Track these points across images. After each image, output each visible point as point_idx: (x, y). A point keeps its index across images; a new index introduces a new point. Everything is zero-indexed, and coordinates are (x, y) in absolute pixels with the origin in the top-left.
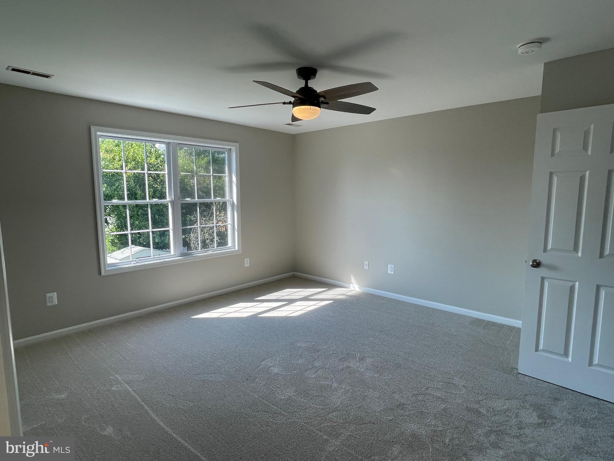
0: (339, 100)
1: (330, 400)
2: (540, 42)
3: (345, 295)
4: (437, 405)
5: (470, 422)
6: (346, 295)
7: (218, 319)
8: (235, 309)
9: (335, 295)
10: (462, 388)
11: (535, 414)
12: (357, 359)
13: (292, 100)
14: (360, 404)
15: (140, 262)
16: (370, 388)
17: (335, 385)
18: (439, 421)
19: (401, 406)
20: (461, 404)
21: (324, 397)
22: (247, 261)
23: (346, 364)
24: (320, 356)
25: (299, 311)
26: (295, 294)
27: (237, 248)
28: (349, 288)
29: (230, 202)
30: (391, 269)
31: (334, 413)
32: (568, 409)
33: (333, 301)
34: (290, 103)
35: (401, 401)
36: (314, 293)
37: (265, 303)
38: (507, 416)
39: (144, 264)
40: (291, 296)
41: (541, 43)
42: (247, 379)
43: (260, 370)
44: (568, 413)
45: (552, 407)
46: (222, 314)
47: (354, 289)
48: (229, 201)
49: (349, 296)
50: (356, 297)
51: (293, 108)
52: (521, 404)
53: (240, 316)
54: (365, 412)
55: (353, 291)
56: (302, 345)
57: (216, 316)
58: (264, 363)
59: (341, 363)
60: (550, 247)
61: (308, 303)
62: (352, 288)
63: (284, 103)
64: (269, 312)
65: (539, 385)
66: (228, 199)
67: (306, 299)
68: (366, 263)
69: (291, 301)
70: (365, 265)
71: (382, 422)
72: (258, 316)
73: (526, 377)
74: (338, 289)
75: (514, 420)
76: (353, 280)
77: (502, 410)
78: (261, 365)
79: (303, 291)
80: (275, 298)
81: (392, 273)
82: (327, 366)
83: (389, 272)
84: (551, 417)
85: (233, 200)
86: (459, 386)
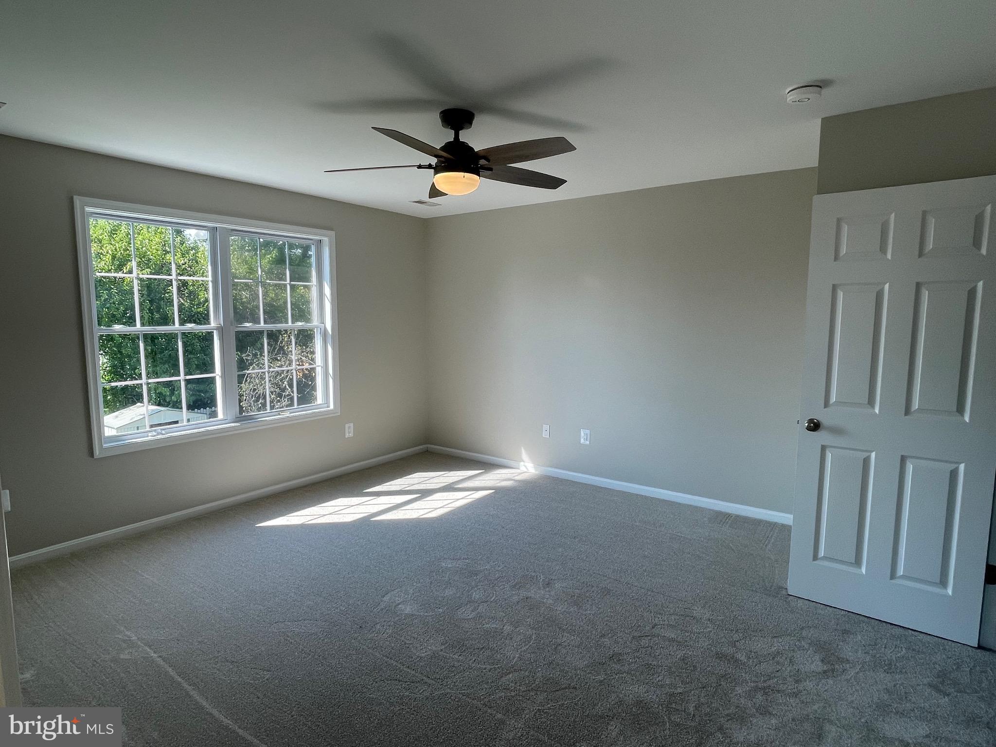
0: (509, 165)
1: (502, 654)
2: (819, 85)
3: (512, 480)
4: (670, 651)
5: (722, 677)
6: (514, 480)
7: (303, 526)
8: (331, 510)
9: (498, 480)
10: (707, 624)
11: (817, 657)
12: (539, 584)
13: (434, 161)
14: (550, 659)
15: (163, 432)
16: (564, 630)
17: (508, 628)
18: (677, 678)
19: (616, 657)
20: (708, 649)
21: (492, 649)
22: (349, 427)
23: (523, 593)
24: (480, 581)
25: (439, 509)
26: (431, 481)
27: (332, 407)
28: (519, 469)
29: (320, 329)
30: (586, 437)
31: (511, 676)
32: (864, 646)
33: (494, 491)
34: (430, 166)
35: (615, 649)
36: (461, 478)
37: (381, 497)
38: (778, 663)
39: (171, 437)
40: (425, 485)
41: (821, 87)
42: (360, 627)
43: (382, 610)
44: (865, 653)
45: (841, 645)
46: (309, 518)
47: (526, 470)
48: (318, 327)
49: (519, 481)
50: (532, 482)
51: (434, 175)
52: (797, 644)
53: (341, 521)
54: (560, 671)
55: (524, 473)
56: (449, 566)
57: (300, 523)
58: (386, 598)
59: (514, 592)
60: (833, 399)
61: (454, 495)
62: (523, 469)
63: (420, 167)
64: (390, 513)
65: (820, 611)
66: (317, 324)
67: (449, 488)
68: (546, 427)
69: (425, 493)
70: (544, 430)
71: (588, 684)
72: (371, 519)
73: (800, 601)
74: (500, 470)
75: (788, 669)
76: (524, 455)
77: (769, 654)
78: (382, 601)
79: (445, 475)
80: (398, 488)
81: (588, 442)
82: (493, 598)
83: (582, 441)
84: (841, 660)
85: (325, 326)
86: (703, 621)
